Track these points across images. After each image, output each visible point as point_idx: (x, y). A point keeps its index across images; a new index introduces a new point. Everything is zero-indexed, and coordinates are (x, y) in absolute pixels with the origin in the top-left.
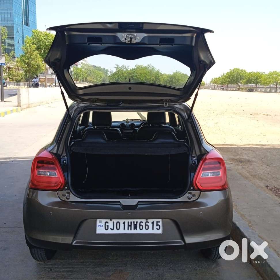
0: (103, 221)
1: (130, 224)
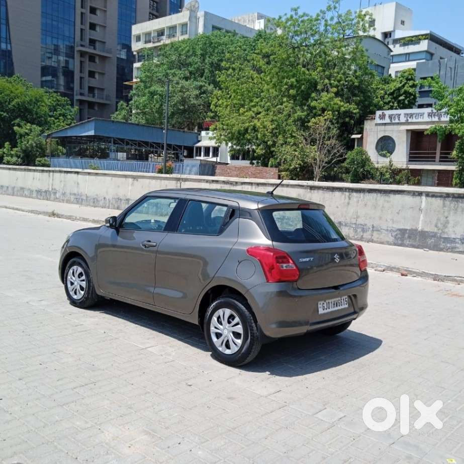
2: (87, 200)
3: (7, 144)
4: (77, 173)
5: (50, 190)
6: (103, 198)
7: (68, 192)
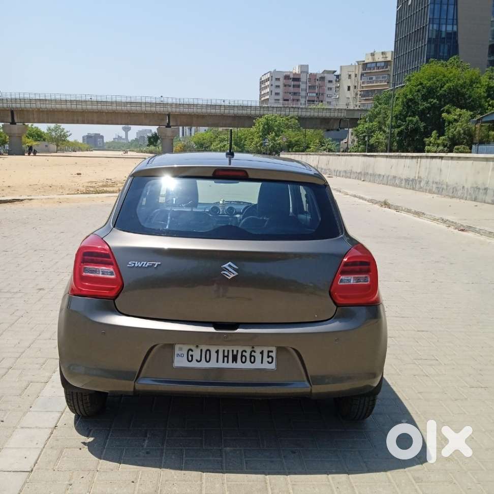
0: (185, 348)
1: (226, 354)
2: (447, 189)
3: (434, 133)
4: (441, 158)
5: (417, 178)
6: (462, 187)
7: (431, 180)
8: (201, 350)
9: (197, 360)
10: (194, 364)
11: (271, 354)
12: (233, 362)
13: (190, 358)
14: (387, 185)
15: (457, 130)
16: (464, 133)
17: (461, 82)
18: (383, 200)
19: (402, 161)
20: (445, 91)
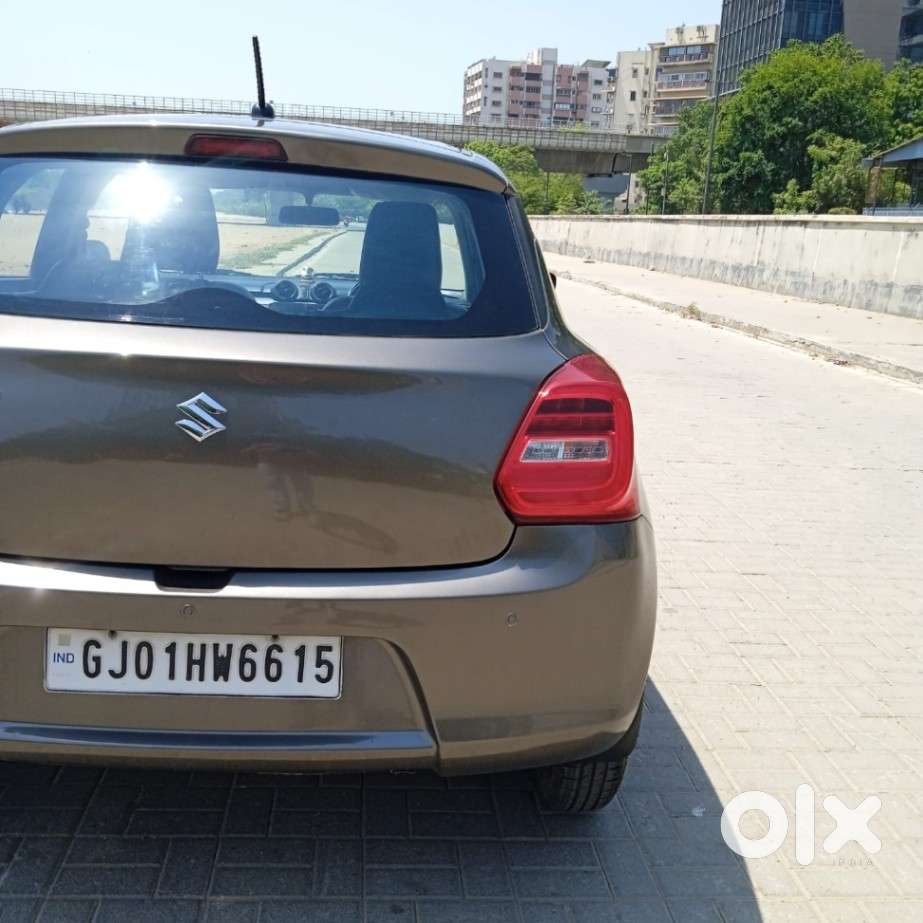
0: (78, 639)
1: (197, 655)
2: (813, 286)
3: (792, 184)
4: (805, 223)
5: (755, 264)
6: (842, 281)
7: (783, 269)
8: (125, 645)
9: (112, 673)
10: (104, 683)
11: (326, 655)
12: (216, 678)
13: (92, 666)
14: (697, 277)
15: (835, 179)
16: (849, 185)
17: (847, 85)
18: (686, 304)
19: (729, 230)
20: (816, 102)
